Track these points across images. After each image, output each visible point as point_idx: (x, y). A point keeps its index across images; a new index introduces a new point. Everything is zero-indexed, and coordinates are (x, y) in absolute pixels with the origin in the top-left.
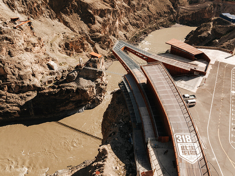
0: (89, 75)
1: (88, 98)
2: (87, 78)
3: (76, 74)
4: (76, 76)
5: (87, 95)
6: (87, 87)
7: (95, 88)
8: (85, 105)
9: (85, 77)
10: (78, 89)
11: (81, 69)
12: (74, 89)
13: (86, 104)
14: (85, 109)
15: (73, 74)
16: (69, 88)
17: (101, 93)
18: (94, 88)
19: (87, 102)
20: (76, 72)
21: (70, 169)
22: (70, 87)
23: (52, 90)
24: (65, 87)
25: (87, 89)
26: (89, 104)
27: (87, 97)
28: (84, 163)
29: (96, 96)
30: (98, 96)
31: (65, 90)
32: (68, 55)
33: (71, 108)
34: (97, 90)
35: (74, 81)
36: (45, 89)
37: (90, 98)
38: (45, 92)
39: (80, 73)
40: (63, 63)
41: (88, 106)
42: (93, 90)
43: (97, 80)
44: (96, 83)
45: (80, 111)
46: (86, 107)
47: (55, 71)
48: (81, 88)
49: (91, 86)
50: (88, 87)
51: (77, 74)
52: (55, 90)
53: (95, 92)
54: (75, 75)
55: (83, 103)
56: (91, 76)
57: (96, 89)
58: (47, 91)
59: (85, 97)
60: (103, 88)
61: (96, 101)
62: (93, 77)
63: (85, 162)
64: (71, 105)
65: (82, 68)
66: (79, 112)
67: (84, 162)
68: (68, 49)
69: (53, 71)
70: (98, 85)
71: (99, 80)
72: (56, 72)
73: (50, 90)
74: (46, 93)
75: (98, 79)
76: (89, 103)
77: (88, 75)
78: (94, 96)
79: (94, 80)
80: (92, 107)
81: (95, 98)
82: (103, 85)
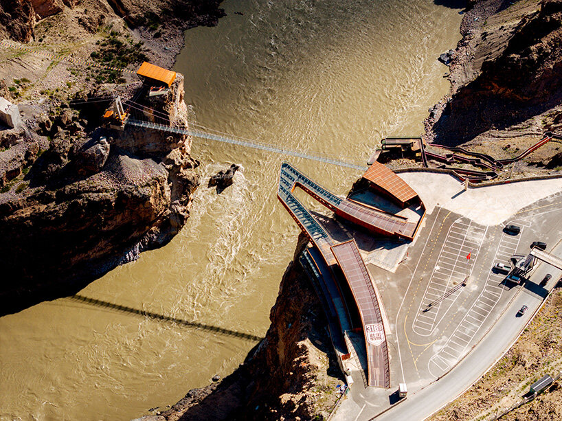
0: (144, 145)
1: (151, 216)
2: (140, 154)
3: (106, 149)
4: (106, 154)
5: (147, 208)
6: (146, 186)
7: (166, 181)
8: (142, 237)
9: (133, 150)
10: (121, 195)
11: (118, 128)
12: (111, 196)
13: (145, 234)
14: (141, 250)
15: (99, 150)
16: (94, 196)
17: (186, 194)
18: (165, 184)
19: (148, 227)
20: (105, 140)
21: (157, 414)
22: (99, 191)
23: (43, 208)
24: (83, 195)
25: (147, 191)
26: (151, 232)
27: (147, 215)
28: (189, 396)
29: (171, 204)
30: (176, 204)
31: (84, 204)
32: (17, 39)
33: (102, 253)
34: (174, 187)
35: (101, 169)
36: (21, 208)
37: (156, 215)
38: (22, 217)
39: (118, 141)
40: (17, 82)
41: (151, 239)
42: (162, 188)
43: (170, 156)
44: (168, 167)
45: (128, 257)
46: (143, 243)
47: (15, 131)
48: (130, 192)
49: (157, 179)
50: (150, 186)
51: (108, 145)
52: (52, 205)
53: (168, 194)
54: (103, 152)
55: (135, 234)
56: (151, 146)
57: (171, 185)
58: (27, 212)
59: (142, 215)
60: (190, 178)
61: (174, 222)
62: (157, 149)
63: (191, 393)
64: (102, 244)
65: (123, 126)
66: (126, 262)
67: (188, 394)
68: (15, 16)
69: (10, 132)
70: (174, 172)
71: (175, 154)
72: (21, 135)
73: (37, 207)
74: (27, 218)
75: (172, 153)
76: (153, 229)
77: (141, 143)
78: (166, 206)
79: (160, 156)
80: (161, 241)
81: (169, 211)
82: (188, 166)
